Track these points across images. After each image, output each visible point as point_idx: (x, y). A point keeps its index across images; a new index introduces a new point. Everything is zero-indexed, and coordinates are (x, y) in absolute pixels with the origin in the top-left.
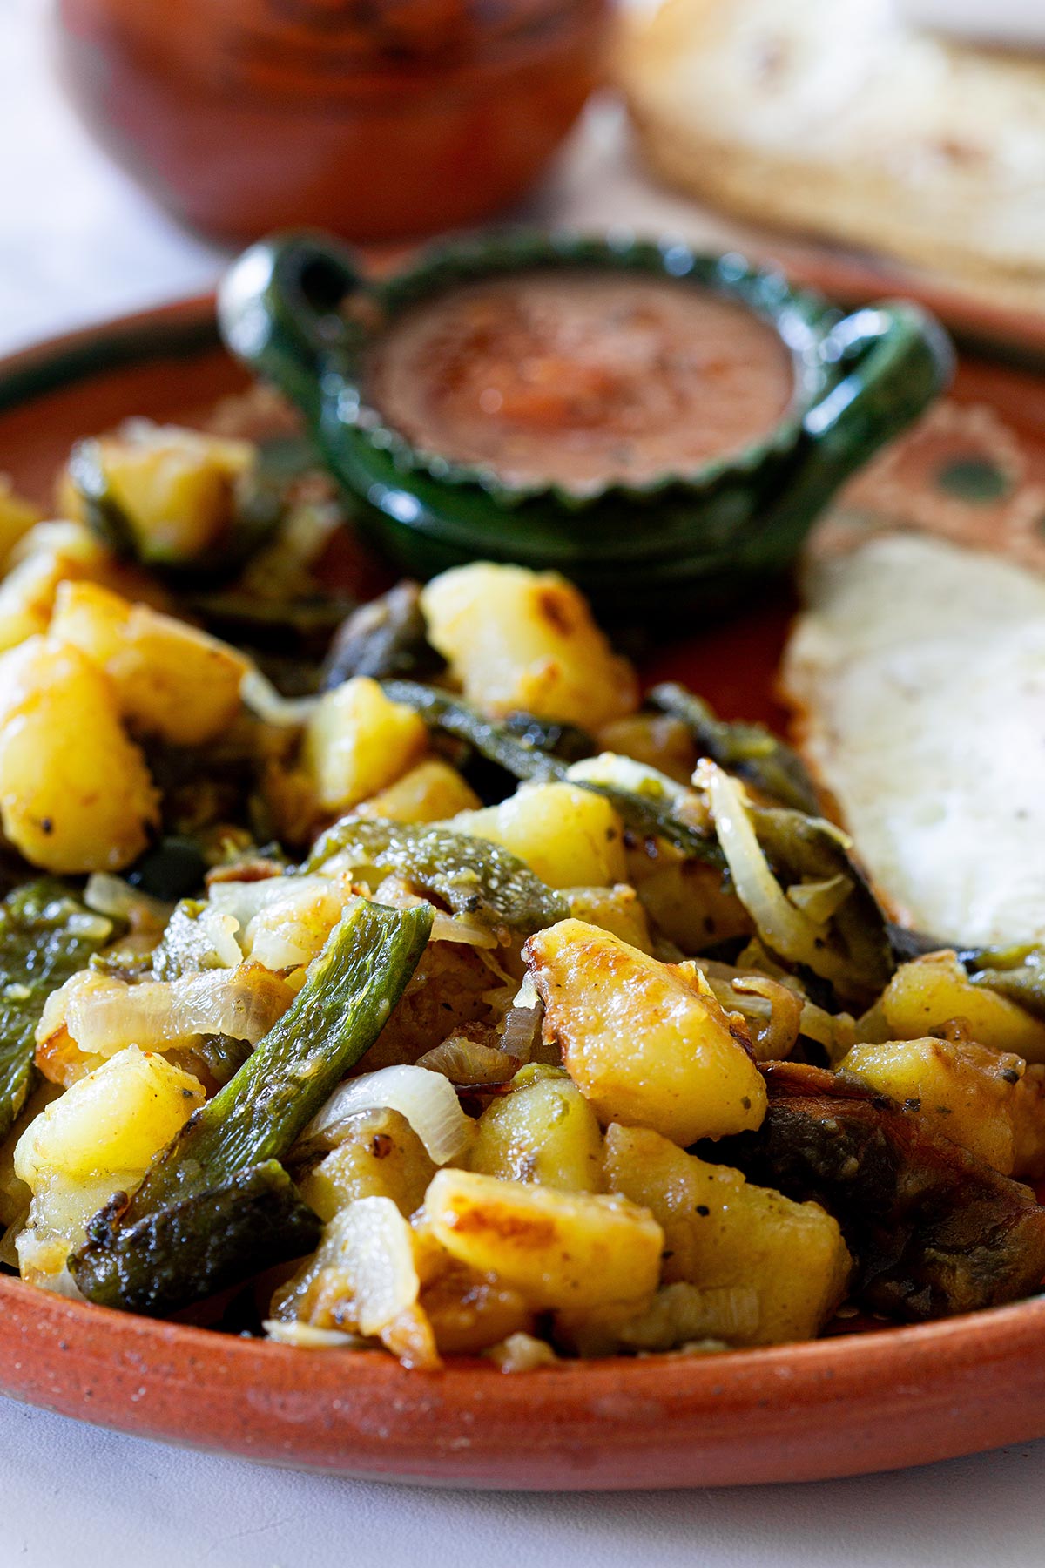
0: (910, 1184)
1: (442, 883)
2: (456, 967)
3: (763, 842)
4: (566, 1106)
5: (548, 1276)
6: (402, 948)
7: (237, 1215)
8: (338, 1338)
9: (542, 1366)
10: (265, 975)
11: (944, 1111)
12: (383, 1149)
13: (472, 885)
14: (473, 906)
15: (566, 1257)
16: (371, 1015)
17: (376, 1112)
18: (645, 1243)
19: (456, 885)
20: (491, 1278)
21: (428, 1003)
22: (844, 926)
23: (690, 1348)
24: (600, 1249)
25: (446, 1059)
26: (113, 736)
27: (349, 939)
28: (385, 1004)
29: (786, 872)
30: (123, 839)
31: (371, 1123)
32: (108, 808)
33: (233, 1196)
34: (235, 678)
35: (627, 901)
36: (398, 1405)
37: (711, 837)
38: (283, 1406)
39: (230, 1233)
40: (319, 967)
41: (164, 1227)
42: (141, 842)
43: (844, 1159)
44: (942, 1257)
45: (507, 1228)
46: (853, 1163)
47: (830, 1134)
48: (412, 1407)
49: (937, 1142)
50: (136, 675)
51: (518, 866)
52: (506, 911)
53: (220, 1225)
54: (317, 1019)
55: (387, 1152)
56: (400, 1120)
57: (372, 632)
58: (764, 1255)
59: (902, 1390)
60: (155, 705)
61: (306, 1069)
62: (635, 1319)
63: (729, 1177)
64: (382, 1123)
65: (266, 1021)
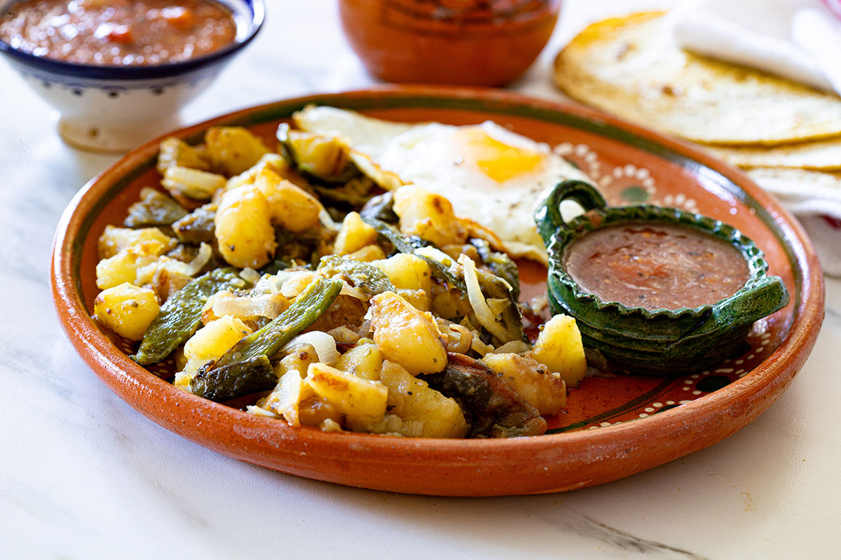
0: (495, 401)
1: (353, 277)
2: (353, 306)
3: (480, 283)
4: (371, 352)
5: (343, 402)
6: (329, 293)
7: (248, 371)
8: (271, 414)
9: (335, 431)
10: (282, 298)
11: (512, 378)
12: (304, 357)
13: (365, 279)
14: (362, 285)
15: (350, 395)
16: (313, 314)
17: (304, 345)
18: (380, 396)
19: (359, 278)
20: (325, 399)
21: (338, 316)
22: (506, 315)
23: (389, 434)
24: (363, 395)
25: (337, 333)
26: (265, 223)
27: (314, 288)
28: (319, 311)
29: (486, 293)
30: (259, 257)
31: (302, 348)
32: (255, 245)
33: (248, 365)
34: (317, 212)
35: (422, 295)
36: (283, 436)
37: (461, 279)
38: (245, 433)
39: (244, 377)
40: (300, 297)
41: (222, 372)
42: (266, 260)
43: (470, 388)
44: (499, 427)
45: (331, 382)
46: (473, 389)
47: (467, 379)
48: (287, 438)
49: (507, 388)
50: (278, 202)
51: (384, 276)
52: (374, 289)
53: (242, 374)
54: (295, 313)
55: (305, 358)
56: (312, 348)
57: (377, 205)
58: (428, 411)
59: (459, 458)
60: (284, 215)
61: (285, 328)
62: (374, 424)
63: (422, 384)
64: (306, 349)
65: (279, 313)
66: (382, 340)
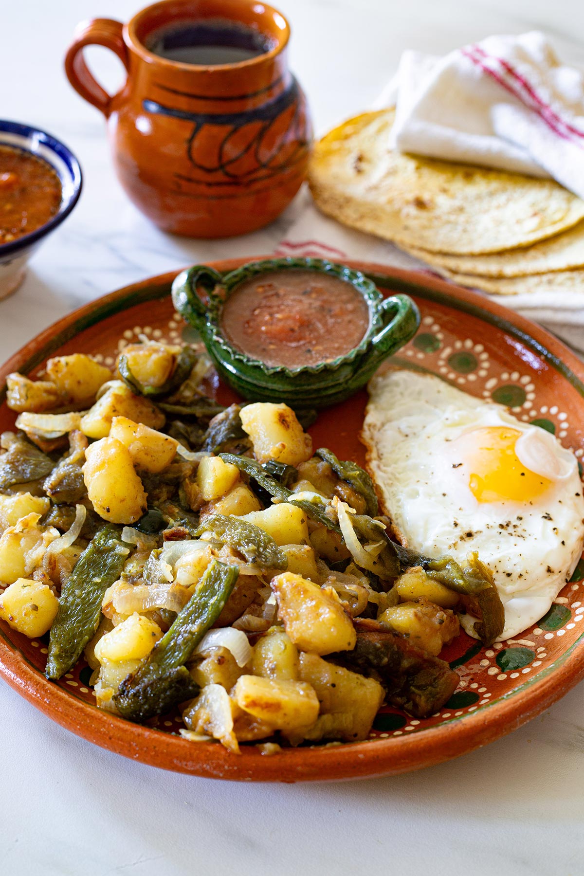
0: (406, 664)
1: (243, 550)
2: (249, 580)
3: (355, 528)
4: (286, 646)
5: (279, 721)
6: (228, 582)
7: (170, 687)
8: (205, 738)
9: (276, 753)
10: (181, 588)
11: (418, 637)
12: (221, 661)
13: (254, 551)
14: (254, 561)
15: (285, 715)
16: (218, 607)
17: (219, 647)
18: (313, 708)
19: (248, 552)
20: (259, 721)
21: (238, 596)
22: (383, 556)
23: (328, 745)
24: (297, 711)
25: (244, 622)
26: (131, 474)
27: (210, 576)
28: (222, 603)
29: (363, 539)
30: (135, 513)
31: (217, 652)
32: (129, 503)
33: (169, 680)
34: (175, 447)
35: (308, 551)
36: (226, 767)
38: (186, 765)
39: (168, 693)
40: (199, 587)
41: (145, 690)
42: (141, 514)
43: (383, 658)
44: (417, 691)
45: (264, 706)
46: (386, 660)
47: (378, 649)
48: (231, 768)
49: (416, 649)
50: (139, 451)
51: (270, 541)
52: (266, 561)
53: (165, 690)
54: (199, 608)
55: (223, 662)
56: (227, 651)
57: (222, 422)
58: (355, 702)
60: (146, 461)
61: (195, 628)
62: (310, 731)
63: (342, 671)
64: (221, 652)
65: (182, 604)
66: (296, 636)
